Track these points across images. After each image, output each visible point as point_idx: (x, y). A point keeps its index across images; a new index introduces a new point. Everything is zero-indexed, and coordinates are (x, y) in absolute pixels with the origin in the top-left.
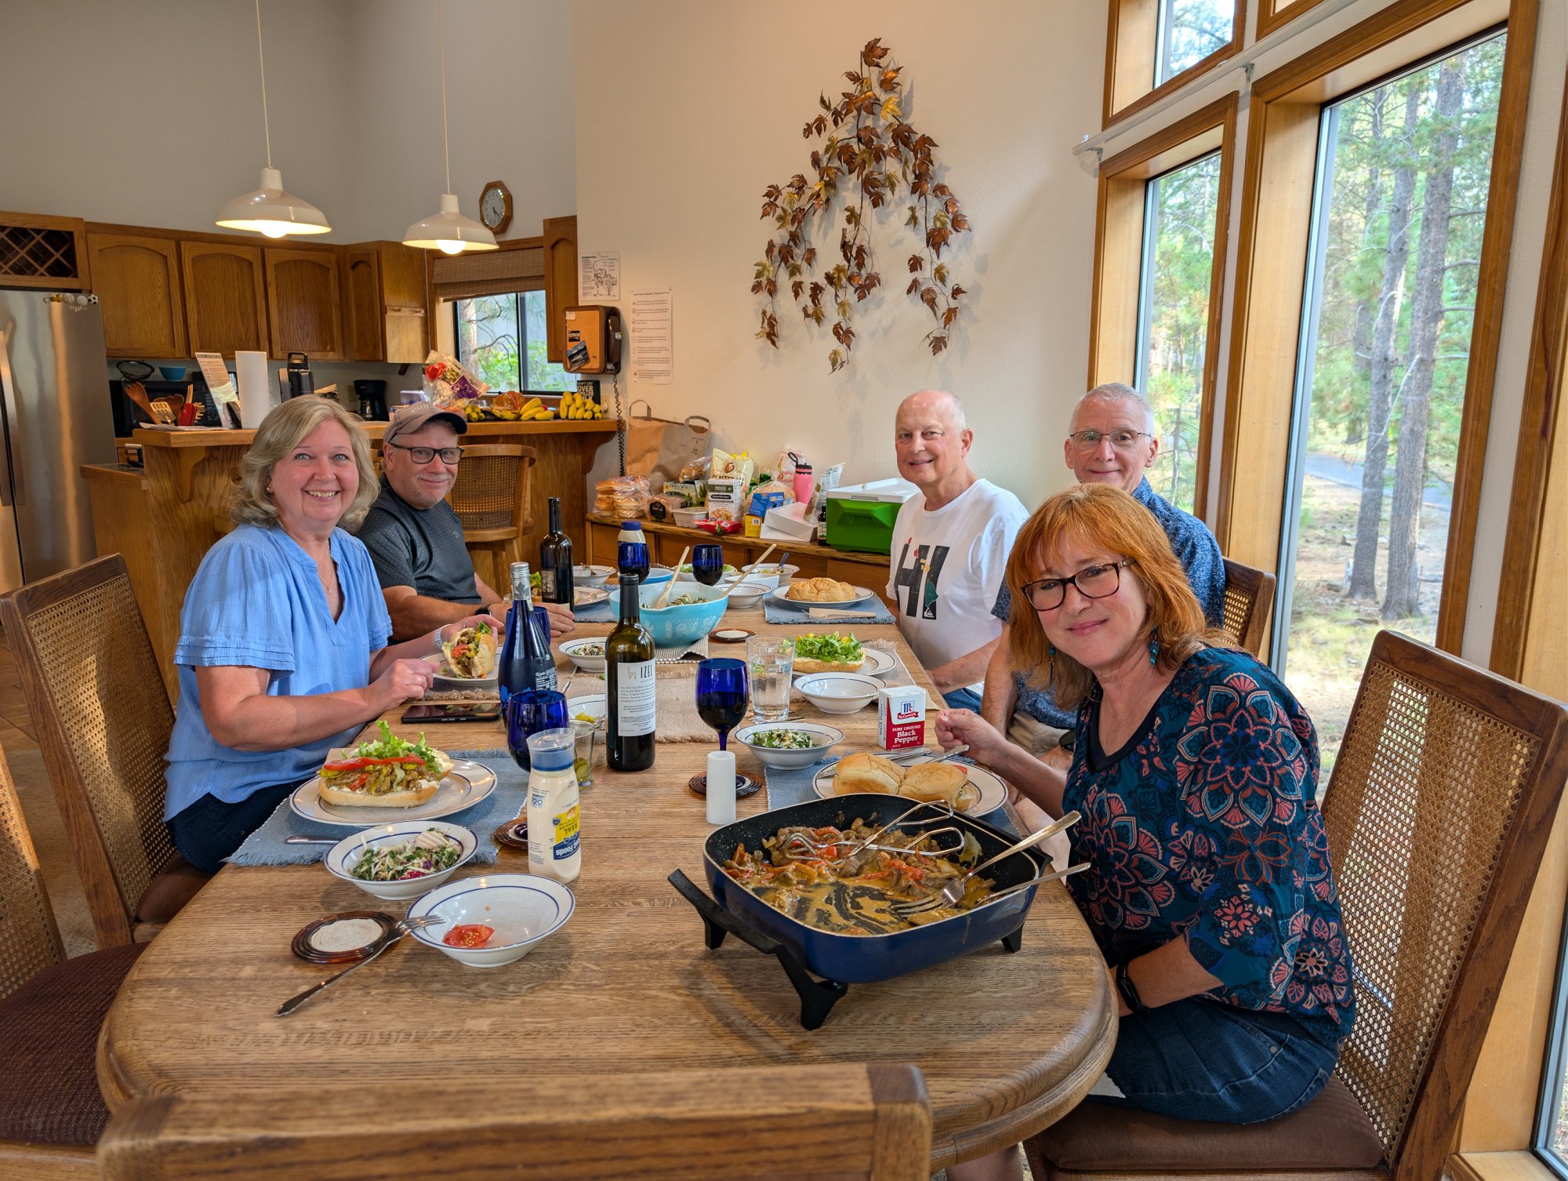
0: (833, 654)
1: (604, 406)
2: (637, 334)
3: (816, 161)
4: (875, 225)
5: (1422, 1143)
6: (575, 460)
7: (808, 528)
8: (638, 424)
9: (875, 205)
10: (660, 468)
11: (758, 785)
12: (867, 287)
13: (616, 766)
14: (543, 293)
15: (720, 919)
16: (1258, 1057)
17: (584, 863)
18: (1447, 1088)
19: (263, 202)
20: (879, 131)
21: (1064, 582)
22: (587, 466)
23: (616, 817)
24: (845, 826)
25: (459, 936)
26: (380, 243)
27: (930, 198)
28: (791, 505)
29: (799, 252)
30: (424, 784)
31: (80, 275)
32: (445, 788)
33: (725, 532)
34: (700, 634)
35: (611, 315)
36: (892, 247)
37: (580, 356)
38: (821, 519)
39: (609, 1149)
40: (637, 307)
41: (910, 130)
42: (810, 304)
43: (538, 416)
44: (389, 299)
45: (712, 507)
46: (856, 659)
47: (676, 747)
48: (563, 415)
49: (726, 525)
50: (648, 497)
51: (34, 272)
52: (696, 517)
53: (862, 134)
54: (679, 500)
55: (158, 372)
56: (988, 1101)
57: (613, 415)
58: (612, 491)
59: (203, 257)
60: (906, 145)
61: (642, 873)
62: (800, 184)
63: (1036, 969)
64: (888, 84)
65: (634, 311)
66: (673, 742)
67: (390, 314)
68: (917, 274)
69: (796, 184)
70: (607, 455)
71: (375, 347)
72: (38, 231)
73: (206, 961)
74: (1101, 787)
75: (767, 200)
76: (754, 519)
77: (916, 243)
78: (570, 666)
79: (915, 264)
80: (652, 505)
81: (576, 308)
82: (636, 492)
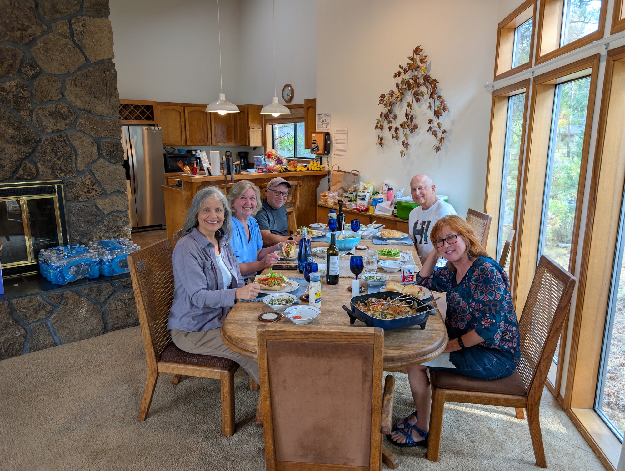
0: (391, 255)
1: (324, 165)
2: (335, 141)
3: (398, 86)
4: (417, 108)
5: (535, 389)
6: (313, 184)
7: (391, 210)
8: (335, 173)
9: (417, 101)
10: (342, 188)
11: (366, 290)
12: (414, 129)
13: (329, 283)
14: (304, 123)
15: (353, 315)
16: (490, 361)
17: (322, 305)
18: (541, 375)
19: (219, 105)
20: (419, 76)
21: (443, 240)
22: (317, 186)
23: (329, 295)
24: (385, 299)
25: (295, 317)
26: (248, 105)
27: (436, 99)
28: (386, 202)
29: (391, 116)
30: (282, 284)
31: (155, 120)
32: (286, 286)
33: (363, 211)
34: (352, 247)
35: (327, 135)
36: (423, 115)
37: (316, 149)
38: (395, 208)
39: (332, 337)
40: (336, 132)
41: (430, 77)
42: (394, 133)
43: (302, 170)
44: (251, 125)
45: (359, 202)
46: (398, 256)
47: (344, 279)
48: (310, 169)
49: (363, 208)
50: (338, 198)
51: (140, 119)
52: (353, 206)
53: (413, 78)
54: (348, 199)
55: (176, 150)
56: (409, 355)
57: (327, 169)
58: (326, 196)
59: (192, 112)
60: (428, 82)
61: (336, 308)
62: (392, 93)
63: (428, 333)
64: (422, 61)
65: (335, 134)
66: (344, 278)
67: (251, 130)
68: (431, 125)
69: (391, 94)
70: (324, 182)
71: (246, 141)
72: (142, 106)
73: (240, 320)
74: (454, 292)
75: (381, 98)
76: (373, 207)
77: (431, 115)
78: (316, 255)
79: (430, 122)
80: (339, 201)
81: (315, 132)
82: (334, 196)
